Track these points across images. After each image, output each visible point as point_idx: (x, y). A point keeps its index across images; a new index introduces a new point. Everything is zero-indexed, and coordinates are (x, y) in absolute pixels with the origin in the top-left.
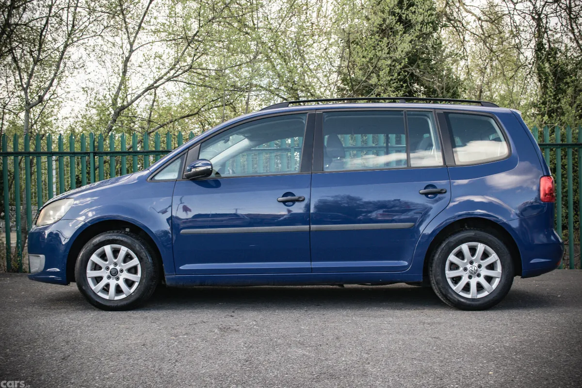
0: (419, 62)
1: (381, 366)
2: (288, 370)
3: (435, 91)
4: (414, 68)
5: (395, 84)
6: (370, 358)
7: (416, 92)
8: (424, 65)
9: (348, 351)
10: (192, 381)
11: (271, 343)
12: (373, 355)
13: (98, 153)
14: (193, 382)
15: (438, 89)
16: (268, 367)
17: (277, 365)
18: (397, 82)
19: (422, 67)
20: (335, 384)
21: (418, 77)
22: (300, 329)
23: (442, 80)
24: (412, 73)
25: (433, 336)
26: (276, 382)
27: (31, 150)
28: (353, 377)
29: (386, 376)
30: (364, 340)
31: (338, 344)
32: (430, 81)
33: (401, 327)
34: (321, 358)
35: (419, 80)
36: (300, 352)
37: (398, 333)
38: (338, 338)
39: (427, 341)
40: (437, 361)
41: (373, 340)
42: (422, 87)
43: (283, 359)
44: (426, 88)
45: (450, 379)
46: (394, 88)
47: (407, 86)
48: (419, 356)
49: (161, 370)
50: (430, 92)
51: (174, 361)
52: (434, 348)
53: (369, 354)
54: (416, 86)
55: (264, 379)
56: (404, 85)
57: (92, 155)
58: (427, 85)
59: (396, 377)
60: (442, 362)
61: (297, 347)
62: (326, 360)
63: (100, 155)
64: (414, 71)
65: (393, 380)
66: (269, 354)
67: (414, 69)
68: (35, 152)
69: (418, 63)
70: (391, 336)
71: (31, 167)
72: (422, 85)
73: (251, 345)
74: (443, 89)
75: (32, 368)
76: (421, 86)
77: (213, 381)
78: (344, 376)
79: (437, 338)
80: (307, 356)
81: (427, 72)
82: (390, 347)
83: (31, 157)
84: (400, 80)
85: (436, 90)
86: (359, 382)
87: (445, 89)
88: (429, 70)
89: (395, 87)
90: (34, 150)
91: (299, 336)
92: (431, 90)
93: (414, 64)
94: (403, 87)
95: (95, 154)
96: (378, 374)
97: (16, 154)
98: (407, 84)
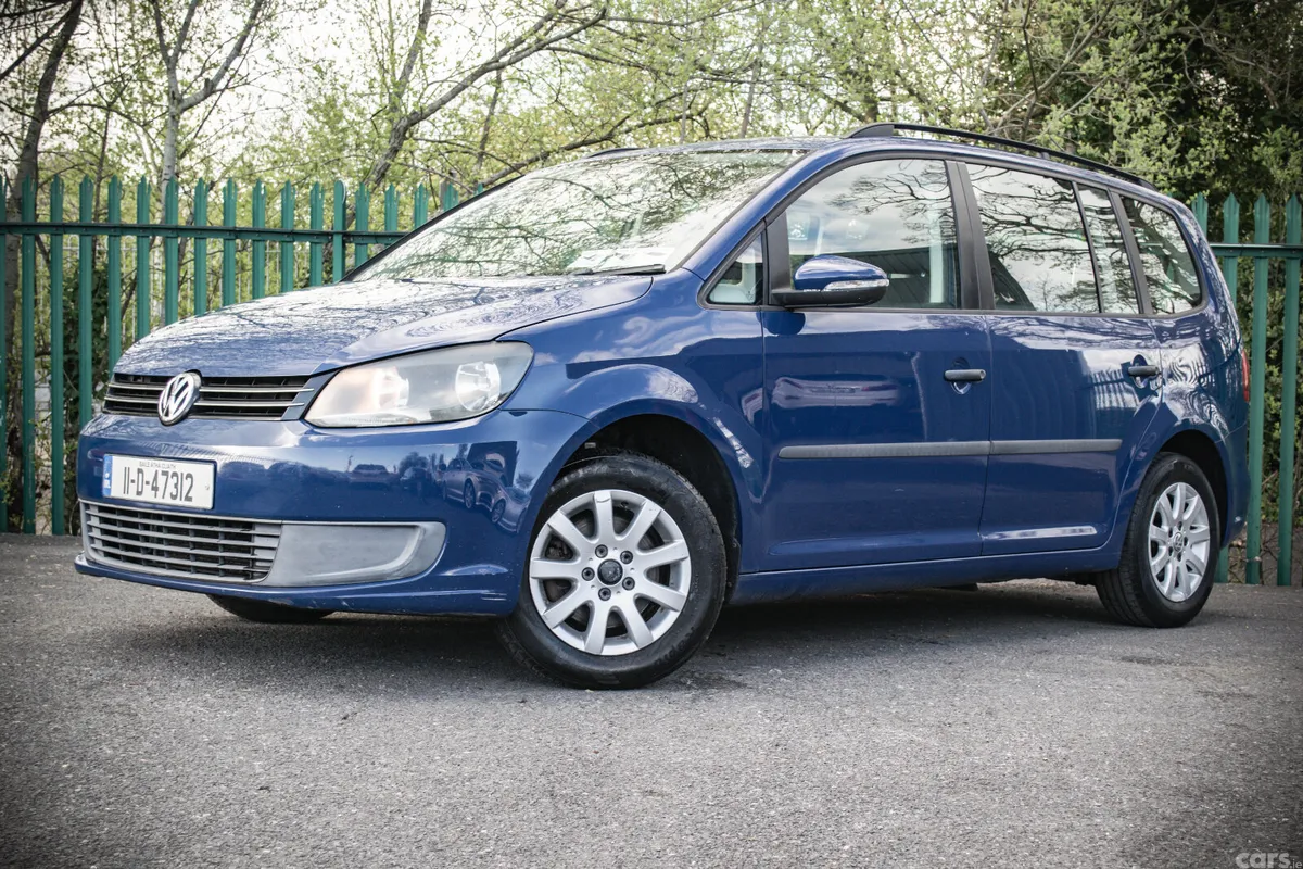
0: (1220, 11)
1: (1101, 773)
2: (879, 768)
3: (1259, 93)
4: (1202, 26)
5: (1150, 72)
6: (1073, 757)
7: (1202, 94)
8: (1233, 19)
9: (1019, 739)
10: (658, 775)
11: (829, 715)
12: (1081, 751)
13: (353, 236)
14: (661, 777)
15: (1268, 89)
16: (829, 759)
17: (850, 757)
18: (1155, 68)
19: (1228, 24)
20: (993, 800)
21: (1213, 53)
22: (896, 690)
23: (1283, 63)
24: (1198, 42)
25: (1228, 722)
26: (855, 789)
27: (182, 222)
28: (1034, 790)
29: (1114, 792)
30: (1056, 720)
31: (992, 725)
32: (1247, 65)
33: (1148, 699)
34: (956, 749)
35: (1216, 61)
36: (902, 735)
37: (1142, 710)
38: (991, 713)
39: (1213, 731)
40: (1239, 771)
41: (1077, 722)
42: (1222, 81)
43: (862, 747)
44: (1231, 82)
45: (1271, 806)
46: (1149, 84)
47: (1184, 80)
48: (1194, 759)
49: (580, 752)
50: (1246, 94)
51: (605, 737)
52: (1233, 745)
53: (1070, 748)
54: (1206, 76)
55: (825, 782)
56: (1176, 77)
57: (338, 240)
58: (1237, 74)
59: (1139, 796)
60: (1250, 772)
61: (892, 723)
62: (968, 753)
63: (359, 240)
64: (1203, 36)
65: (1131, 800)
66: (827, 735)
67: (1203, 31)
68: (189, 226)
69: (1215, 14)
70: (1123, 716)
71: (180, 265)
72: (1225, 75)
73: (781, 715)
74: (1282, 87)
75: (280, 733)
76: (1221, 75)
77: (706, 778)
78: (1014, 787)
79: (1240, 726)
80: (919, 744)
81: (1242, 39)
82: (1123, 737)
83: (179, 240)
84: (1165, 61)
85: (1264, 91)
86: (1049, 799)
87: (1290, 88)
88: (1247, 32)
89: (1150, 80)
90: (187, 222)
91: (894, 703)
92: (1250, 90)
93: (1204, 16)
94: (1173, 81)
95: (347, 237)
96: (1095, 787)
97: (144, 230)
98: (1184, 73)
